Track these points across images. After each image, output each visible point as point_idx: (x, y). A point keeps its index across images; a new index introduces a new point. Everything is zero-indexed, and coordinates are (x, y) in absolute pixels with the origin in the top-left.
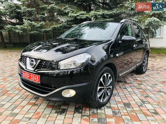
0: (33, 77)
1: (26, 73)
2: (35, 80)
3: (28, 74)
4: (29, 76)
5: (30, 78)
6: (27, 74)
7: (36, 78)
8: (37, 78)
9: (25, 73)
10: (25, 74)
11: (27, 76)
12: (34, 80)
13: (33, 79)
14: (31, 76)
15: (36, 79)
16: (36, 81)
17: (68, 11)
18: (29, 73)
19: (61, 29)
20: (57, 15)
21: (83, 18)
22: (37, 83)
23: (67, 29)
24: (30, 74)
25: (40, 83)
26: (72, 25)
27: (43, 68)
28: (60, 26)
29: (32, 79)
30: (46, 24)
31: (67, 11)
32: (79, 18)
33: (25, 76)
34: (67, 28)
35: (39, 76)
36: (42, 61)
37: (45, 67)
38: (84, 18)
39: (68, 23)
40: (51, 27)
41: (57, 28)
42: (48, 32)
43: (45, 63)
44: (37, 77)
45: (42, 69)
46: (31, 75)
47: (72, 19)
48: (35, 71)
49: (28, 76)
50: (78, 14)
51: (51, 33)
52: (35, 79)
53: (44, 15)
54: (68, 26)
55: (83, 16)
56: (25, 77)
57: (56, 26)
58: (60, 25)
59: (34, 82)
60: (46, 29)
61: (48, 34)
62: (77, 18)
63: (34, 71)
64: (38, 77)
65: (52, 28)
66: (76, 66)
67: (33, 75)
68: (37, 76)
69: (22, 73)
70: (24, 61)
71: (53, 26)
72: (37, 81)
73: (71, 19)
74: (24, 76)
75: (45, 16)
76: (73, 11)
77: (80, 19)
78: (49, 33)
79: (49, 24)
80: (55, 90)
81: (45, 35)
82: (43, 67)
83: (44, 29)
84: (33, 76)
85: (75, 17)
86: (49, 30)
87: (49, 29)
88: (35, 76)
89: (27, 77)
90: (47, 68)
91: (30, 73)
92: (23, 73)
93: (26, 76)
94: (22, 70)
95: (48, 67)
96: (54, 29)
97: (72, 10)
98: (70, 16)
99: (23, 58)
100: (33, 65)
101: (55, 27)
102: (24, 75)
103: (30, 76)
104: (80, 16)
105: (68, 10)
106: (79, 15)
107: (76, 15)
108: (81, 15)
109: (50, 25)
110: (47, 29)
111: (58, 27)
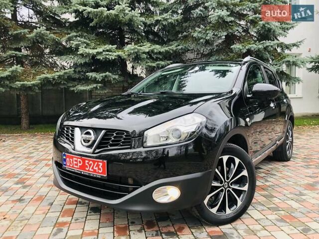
0: (90, 165)
1: (74, 159)
2: (95, 171)
3: (79, 160)
4: (81, 164)
5: (83, 167)
6: (76, 161)
7: (98, 165)
8: (100, 167)
9: (72, 158)
10: (73, 162)
11: (77, 165)
12: (92, 170)
13: (90, 170)
14: (86, 164)
15: (97, 169)
16: (98, 173)
17: (76, 45)
18: (81, 159)
19: (62, 82)
20: (51, 53)
21: (110, 57)
22: (100, 177)
23: (76, 83)
24: (84, 161)
25: (106, 175)
26: (87, 74)
27: (111, 145)
28: (59, 77)
29: (87, 169)
30: (25, 71)
31: (74, 43)
32: (101, 58)
33: (71, 166)
34: (74, 80)
35: (105, 161)
36: (109, 131)
37: (116, 143)
38: (113, 58)
39: (77, 70)
40: (38, 77)
41: (51, 80)
42: (30, 88)
43: (115, 135)
44: (99, 163)
45: (110, 148)
46: (87, 161)
47: (87, 60)
48: (96, 152)
49: (79, 164)
50: (100, 50)
51: (37, 91)
52: (94, 168)
53: (21, 51)
54: (77, 76)
55: (110, 53)
56: (73, 167)
57: (49, 76)
58: (58, 74)
59: (92, 175)
60: (26, 82)
61: (31, 93)
62: (98, 57)
63: (93, 153)
64: (101, 164)
65: (40, 80)
66: (179, 139)
67: (89, 161)
68: (101, 162)
69: (65, 160)
70: (69, 136)
71: (43, 76)
72: (100, 172)
73: (85, 61)
74: (69, 166)
75: (21, 53)
76: (88, 44)
77: (104, 60)
78: (32, 91)
79: (33, 72)
80: (138, 188)
81: (22, 98)
82: (111, 142)
83: (21, 83)
84: (91, 162)
85: (94, 56)
86: (34, 85)
87: (32, 83)
88: (94, 162)
89: (76, 167)
90: (122, 146)
91: (83, 158)
92: (68, 159)
93: (73, 165)
94: (66, 154)
95: (123, 142)
96: (47, 81)
97: (85, 43)
98: (82, 55)
99: (66, 129)
100: (89, 141)
101: (46, 78)
102: (70, 163)
103: (84, 162)
104: (104, 53)
105: (77, 43)
106: (101, 53)
107: (95, 51)
108: (107, 53)
109: (35, 75)
110: (29, 83)
111: (54, 79)
